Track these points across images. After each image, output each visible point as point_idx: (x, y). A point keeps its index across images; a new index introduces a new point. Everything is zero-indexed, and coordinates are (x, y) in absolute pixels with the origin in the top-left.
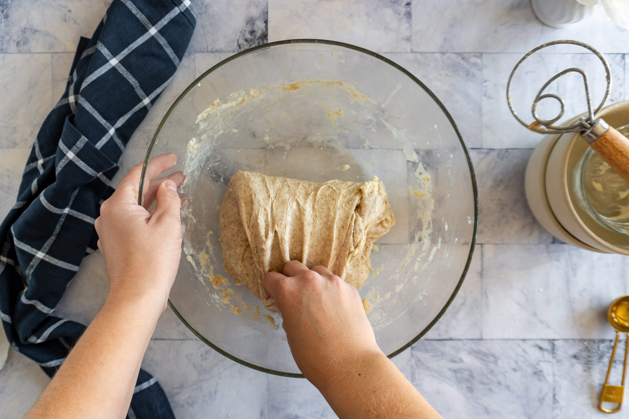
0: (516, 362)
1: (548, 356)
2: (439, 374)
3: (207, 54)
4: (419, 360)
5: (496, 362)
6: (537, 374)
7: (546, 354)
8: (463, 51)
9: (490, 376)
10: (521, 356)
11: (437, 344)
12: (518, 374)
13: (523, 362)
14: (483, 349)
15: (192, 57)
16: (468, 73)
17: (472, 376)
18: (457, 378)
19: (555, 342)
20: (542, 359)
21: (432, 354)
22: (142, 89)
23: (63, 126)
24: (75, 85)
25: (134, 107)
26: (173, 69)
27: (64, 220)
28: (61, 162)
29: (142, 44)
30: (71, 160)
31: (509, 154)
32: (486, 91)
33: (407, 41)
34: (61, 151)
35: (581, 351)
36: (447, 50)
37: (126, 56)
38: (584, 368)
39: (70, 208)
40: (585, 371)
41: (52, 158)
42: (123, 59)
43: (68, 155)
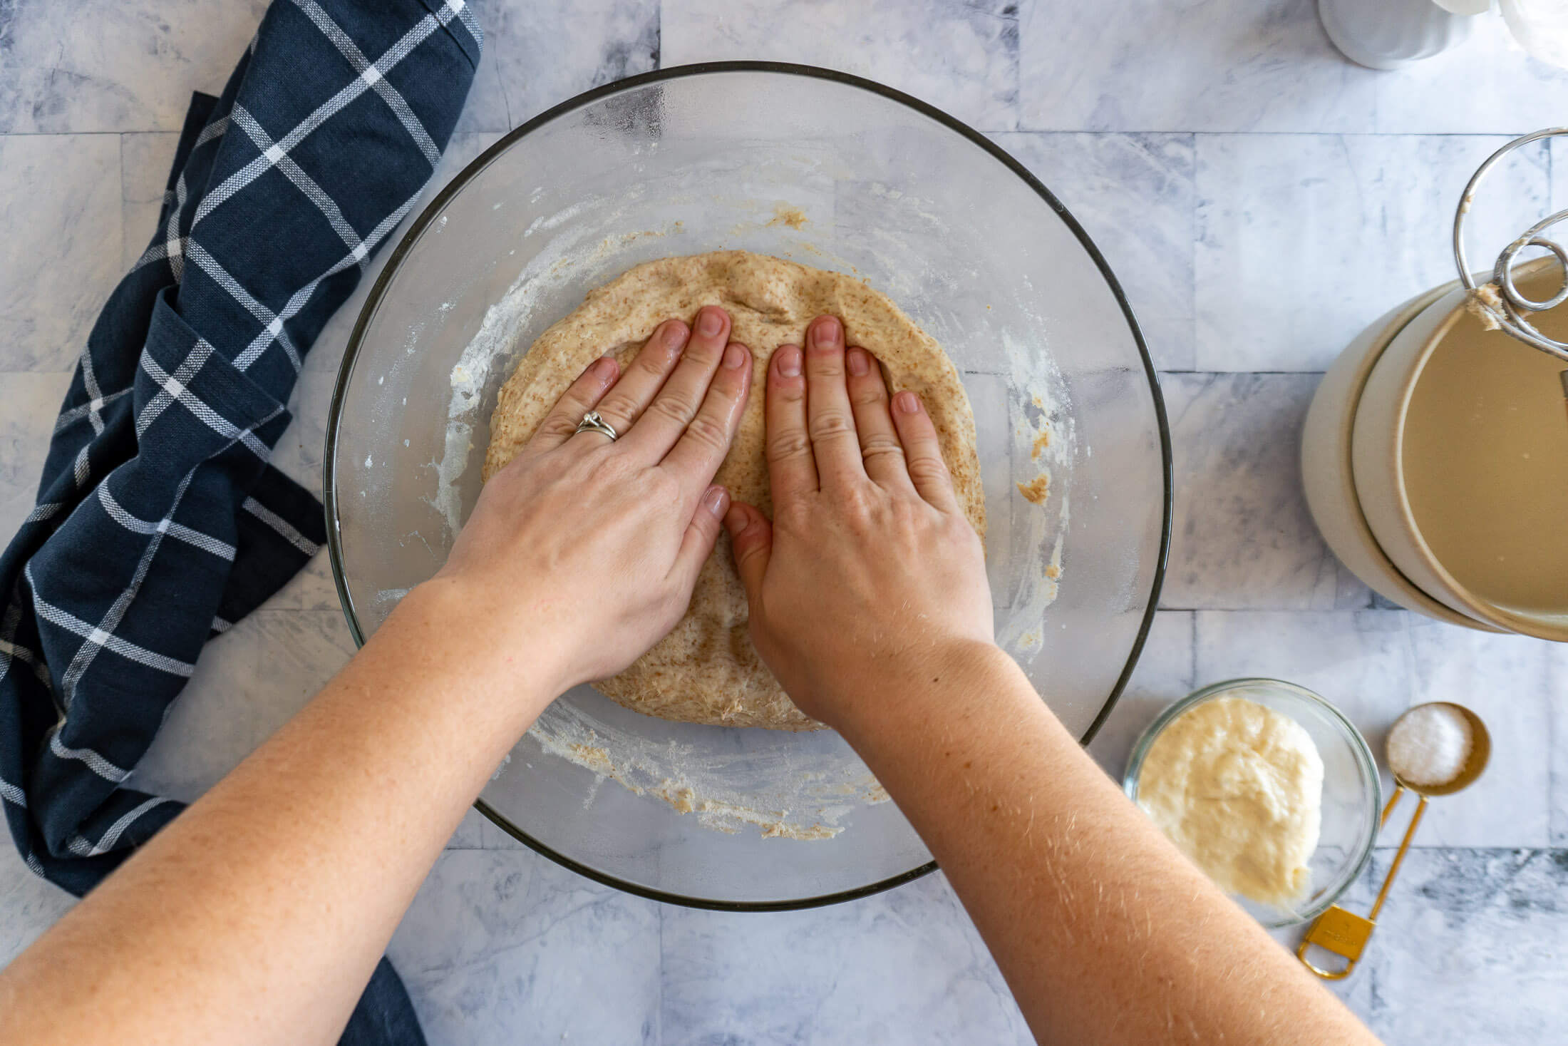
8: (1147, 129)
16: (1159, 184)
19: (1375, 854)
22: (348, 223)
23: (150, 316)
24: (182, 213)
25: (330, 267)
26: (424, 171)
27: (157, 550)
28: (150, 406)
29: (345, 109)
30: (176, 400)
31: (1261, 387)
32: (1204, 227)
33: (1007, 104)
34: (147, 377)
35: (1441, 876)
36: (1107, 126)
37: (304, 139)
38: (1451, 920)
39: (171, 520)
40: (1451, 926)
41: (126, 395)
42: (296, 147)
43: (167, 387)
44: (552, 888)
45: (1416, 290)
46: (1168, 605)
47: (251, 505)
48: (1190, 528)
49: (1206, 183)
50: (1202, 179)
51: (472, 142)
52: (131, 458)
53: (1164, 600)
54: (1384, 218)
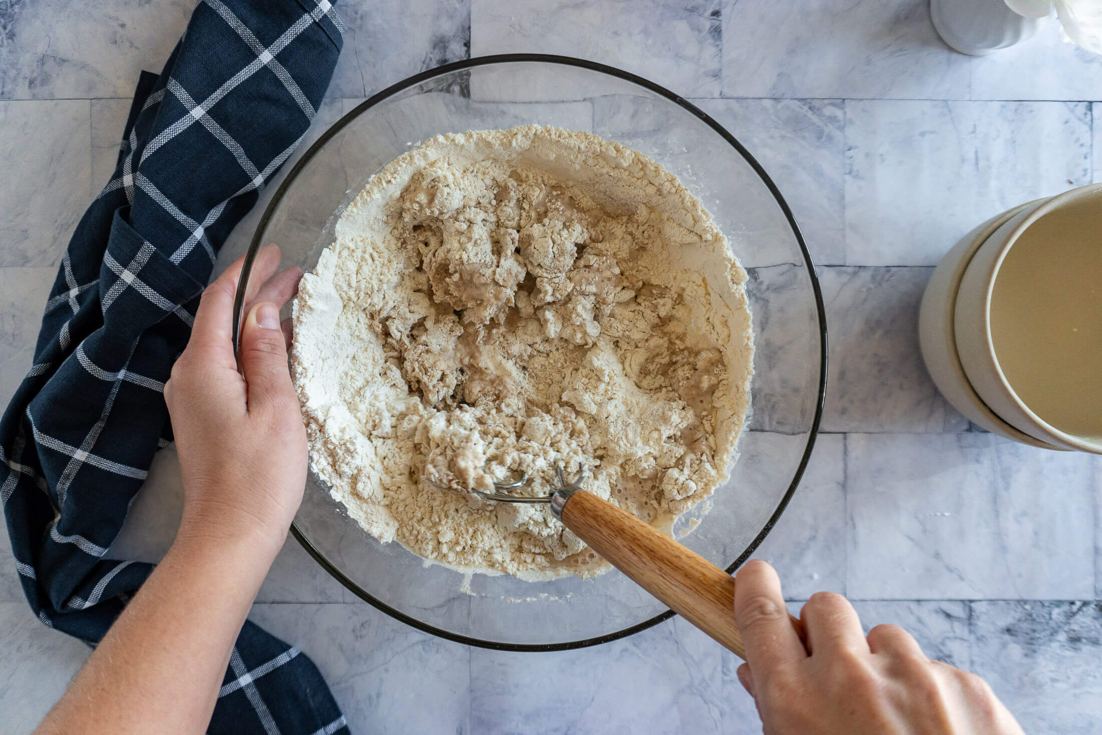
1: (960, 629)
7: (957, 625)
8: (811, 96)
10: (914, 629)
16: (820, 134)
19: (973, 605)
20: (951, 635)
22: (250, 160)
23: (110, 227)
24: (134, 156)
25: (237, 191)
26: (304, 123)
27: (118, 392)
28: (111, 291)
29: (247, 80)
30: (130, 286)
31: (891, 276)
32: (851, 165)
33: (713, 79)
34: (108, 270)
35: (1019, 620)
36: (783, 94)
37: (219, 102)
38: (1025, 651)
39: (127, 370)
40: (1026, 655)
41: (94, 285)
42: (213, 107)
43: (123, 276)
44: (393, 630)
45: (1000, 210)
46: (827, 430)
48: (842, 375)
49: (853, 134)
50: (850, 131)
51: (338, 105)
52: (99, 328)
53: (824, 425)
54: (977, 159)
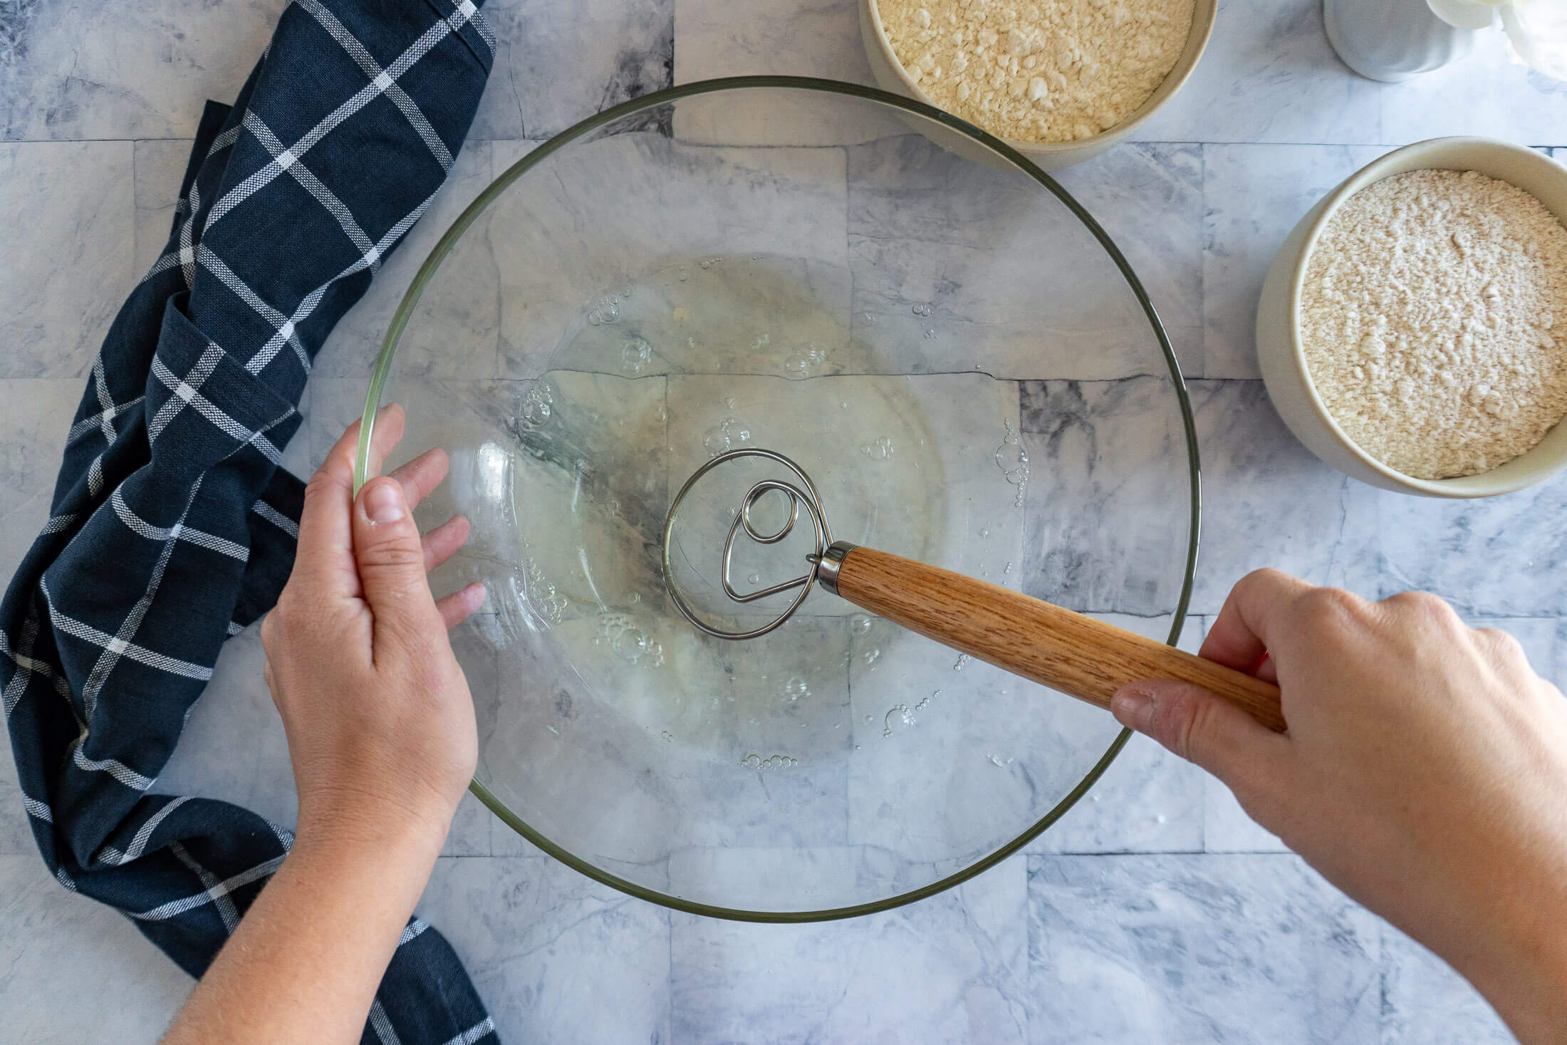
0: (1289, 909)
2: (1097, 941)
3: (522, 142)
4: (1047, 905)
5: (1238, 908)
6: (1340, 939)
8: (1156, 139)
9: (1223, 945)
10: (1301, 894)
11: (1091, 865)
12: (1294, 939)
13: (1304, 910)
14: (1205, 877)
15: (486, 149)
16: (1168, 194)
17: (1178, 944)
18: (1141, 948)
21: (1078, 890)
22: (360, 227)
23: (161, 321)
24: (195, 221)
25: (342, 271)
26: (437, 175)
27: (171, 555)
28: (162, 412)
29: (356, 115)
30: (188, 405)
32: (1212, 236)
34: (158, 383)
37: (316, 144)
39: (184, 524)
41: (138, 403)
42: (308, 152)
43: (179, 392)
44: (560, 895)
47: (261, 508)
49: (1214, 192)
50: (1210, 189)
52: (145, 465)
